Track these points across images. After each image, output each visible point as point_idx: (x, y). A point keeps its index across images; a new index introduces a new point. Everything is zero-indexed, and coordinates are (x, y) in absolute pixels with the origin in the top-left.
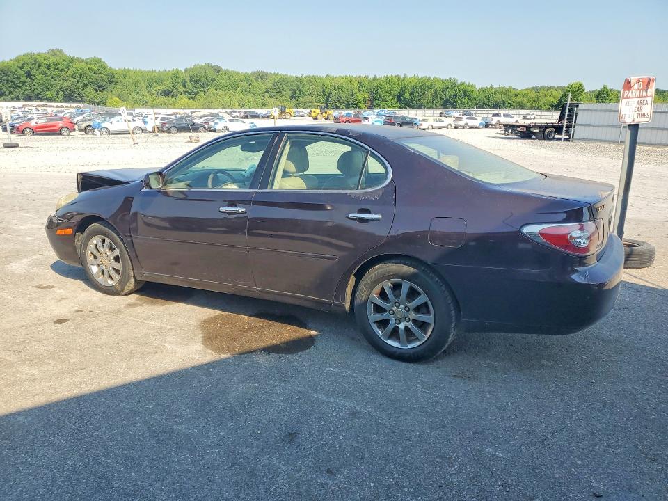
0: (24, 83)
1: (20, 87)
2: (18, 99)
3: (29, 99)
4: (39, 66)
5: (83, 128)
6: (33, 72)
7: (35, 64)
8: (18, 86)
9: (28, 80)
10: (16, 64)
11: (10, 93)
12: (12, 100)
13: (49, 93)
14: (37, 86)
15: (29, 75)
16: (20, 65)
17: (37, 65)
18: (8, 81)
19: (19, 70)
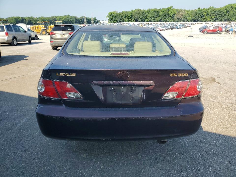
0: (225, 15)
1: (223, 17)
2: (221, 21)
3: (225, 20)
4: (233, 8)
5: (226, 31)
6: (229, 11)
7: (231, 8)
8: (223, 16)
9: (227, 14)
10: (225, 8)
11: (219, 19)
12: (219, 21)
13: (233, 18)
14: (229, 16)
15: (228, 12)
16: (226, 8)
17: (232, 8)
18: (220, 15)
19: (225, 10)
